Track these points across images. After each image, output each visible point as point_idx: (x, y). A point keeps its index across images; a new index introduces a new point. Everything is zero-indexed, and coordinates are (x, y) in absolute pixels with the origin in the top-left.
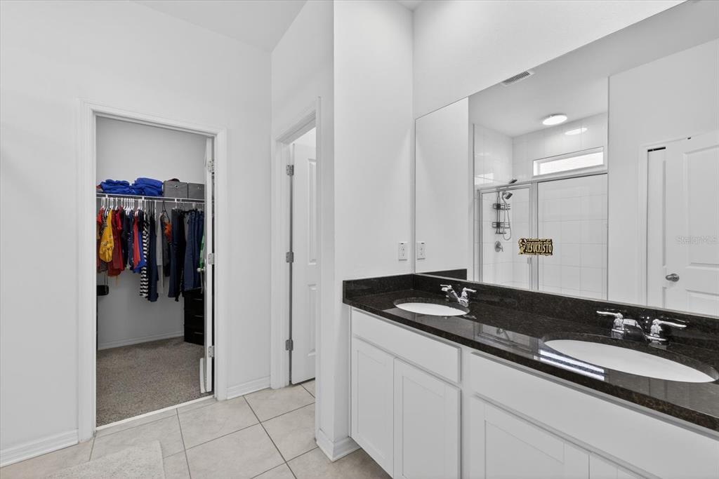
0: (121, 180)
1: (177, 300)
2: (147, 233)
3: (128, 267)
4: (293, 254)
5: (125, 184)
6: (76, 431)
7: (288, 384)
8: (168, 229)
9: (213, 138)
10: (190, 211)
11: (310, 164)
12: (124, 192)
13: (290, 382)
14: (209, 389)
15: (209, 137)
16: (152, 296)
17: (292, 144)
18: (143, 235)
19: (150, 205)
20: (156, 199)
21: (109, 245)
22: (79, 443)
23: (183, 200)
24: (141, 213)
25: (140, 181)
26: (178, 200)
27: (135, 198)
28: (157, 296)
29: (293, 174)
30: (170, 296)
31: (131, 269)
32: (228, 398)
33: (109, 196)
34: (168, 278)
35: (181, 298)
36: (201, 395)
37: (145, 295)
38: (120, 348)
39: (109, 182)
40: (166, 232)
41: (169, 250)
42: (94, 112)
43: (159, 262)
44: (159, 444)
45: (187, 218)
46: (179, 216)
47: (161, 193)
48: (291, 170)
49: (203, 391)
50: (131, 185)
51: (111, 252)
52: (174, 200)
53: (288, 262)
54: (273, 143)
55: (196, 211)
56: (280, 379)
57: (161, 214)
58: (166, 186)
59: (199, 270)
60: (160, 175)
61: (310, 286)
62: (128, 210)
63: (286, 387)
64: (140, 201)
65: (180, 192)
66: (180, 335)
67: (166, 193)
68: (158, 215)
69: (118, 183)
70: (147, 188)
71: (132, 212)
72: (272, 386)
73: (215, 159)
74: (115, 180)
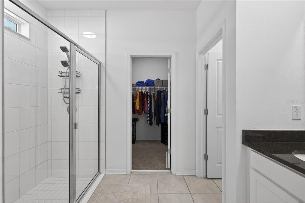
0: (142, 81)
1: (159, 126)
2: (149, 100)
3: (144, 112)
4: (207, 110)
5: (143, 82)
6: (126, 170)
7: (205, 177)
8: (156, 98)
9: (170, 58)
10: (163, 91)
11: (218, 62)
12: (143, 85)
13: (206, 176)
14: (169, 167)
15: (169, 58)
16: (151, 124)
17: (207, 54)
18: (148, 100)
19: (150, 89)
20: (152, 87)
21: (138, 104)
22: (127, 174)
23: (161, 87)
24: (147, 92)
25: (148, 80)
26: (159, 87)
27: (146, 87)
28: (152, 123)
29: (208, 69)
30: (156, 124)
31: (145, 113)
32: (177, 174)
33: (139, 87)
34: (156, 117)
35: (160, 125)
36: (166, 169)
37: (148, 123)
38: (142, 141)
39: (139, 82)
40: (155, 99)
41: (156, 106)
42: (131, 56)
43: (153, 111)
44: (149, 186)
45: (162, 94)
46: (159, 93)
47: (154, 85)
48: (207, 67)
49: (166, 167)
50: (145, 82)
51: (138, 107)
52: (158, 87)
53: (205, 114)
54: (197, 55)
55: (165, 91)
56: (201, 173)
57: (153, 93)
58: (156, 82)
59: (166, 115)
60: (154, 78)
61: (217, 128)
62: (144, 91)
63: (204, 178)
64: (147, 88)
65: (160, 84)
66: (160, 140)
67: (155, 85)
68: (152, 93)
69: (141, 82)
70: (150, 83)
71: (145, 92)
72: (197, 175)
73: (171, 67)
74: (140, 81)
